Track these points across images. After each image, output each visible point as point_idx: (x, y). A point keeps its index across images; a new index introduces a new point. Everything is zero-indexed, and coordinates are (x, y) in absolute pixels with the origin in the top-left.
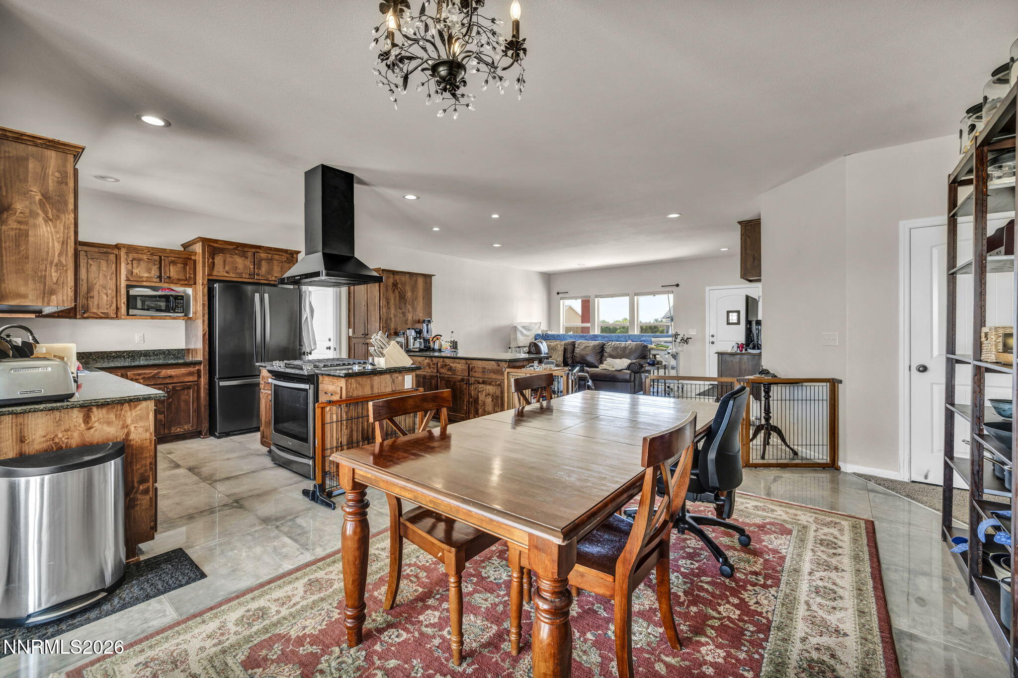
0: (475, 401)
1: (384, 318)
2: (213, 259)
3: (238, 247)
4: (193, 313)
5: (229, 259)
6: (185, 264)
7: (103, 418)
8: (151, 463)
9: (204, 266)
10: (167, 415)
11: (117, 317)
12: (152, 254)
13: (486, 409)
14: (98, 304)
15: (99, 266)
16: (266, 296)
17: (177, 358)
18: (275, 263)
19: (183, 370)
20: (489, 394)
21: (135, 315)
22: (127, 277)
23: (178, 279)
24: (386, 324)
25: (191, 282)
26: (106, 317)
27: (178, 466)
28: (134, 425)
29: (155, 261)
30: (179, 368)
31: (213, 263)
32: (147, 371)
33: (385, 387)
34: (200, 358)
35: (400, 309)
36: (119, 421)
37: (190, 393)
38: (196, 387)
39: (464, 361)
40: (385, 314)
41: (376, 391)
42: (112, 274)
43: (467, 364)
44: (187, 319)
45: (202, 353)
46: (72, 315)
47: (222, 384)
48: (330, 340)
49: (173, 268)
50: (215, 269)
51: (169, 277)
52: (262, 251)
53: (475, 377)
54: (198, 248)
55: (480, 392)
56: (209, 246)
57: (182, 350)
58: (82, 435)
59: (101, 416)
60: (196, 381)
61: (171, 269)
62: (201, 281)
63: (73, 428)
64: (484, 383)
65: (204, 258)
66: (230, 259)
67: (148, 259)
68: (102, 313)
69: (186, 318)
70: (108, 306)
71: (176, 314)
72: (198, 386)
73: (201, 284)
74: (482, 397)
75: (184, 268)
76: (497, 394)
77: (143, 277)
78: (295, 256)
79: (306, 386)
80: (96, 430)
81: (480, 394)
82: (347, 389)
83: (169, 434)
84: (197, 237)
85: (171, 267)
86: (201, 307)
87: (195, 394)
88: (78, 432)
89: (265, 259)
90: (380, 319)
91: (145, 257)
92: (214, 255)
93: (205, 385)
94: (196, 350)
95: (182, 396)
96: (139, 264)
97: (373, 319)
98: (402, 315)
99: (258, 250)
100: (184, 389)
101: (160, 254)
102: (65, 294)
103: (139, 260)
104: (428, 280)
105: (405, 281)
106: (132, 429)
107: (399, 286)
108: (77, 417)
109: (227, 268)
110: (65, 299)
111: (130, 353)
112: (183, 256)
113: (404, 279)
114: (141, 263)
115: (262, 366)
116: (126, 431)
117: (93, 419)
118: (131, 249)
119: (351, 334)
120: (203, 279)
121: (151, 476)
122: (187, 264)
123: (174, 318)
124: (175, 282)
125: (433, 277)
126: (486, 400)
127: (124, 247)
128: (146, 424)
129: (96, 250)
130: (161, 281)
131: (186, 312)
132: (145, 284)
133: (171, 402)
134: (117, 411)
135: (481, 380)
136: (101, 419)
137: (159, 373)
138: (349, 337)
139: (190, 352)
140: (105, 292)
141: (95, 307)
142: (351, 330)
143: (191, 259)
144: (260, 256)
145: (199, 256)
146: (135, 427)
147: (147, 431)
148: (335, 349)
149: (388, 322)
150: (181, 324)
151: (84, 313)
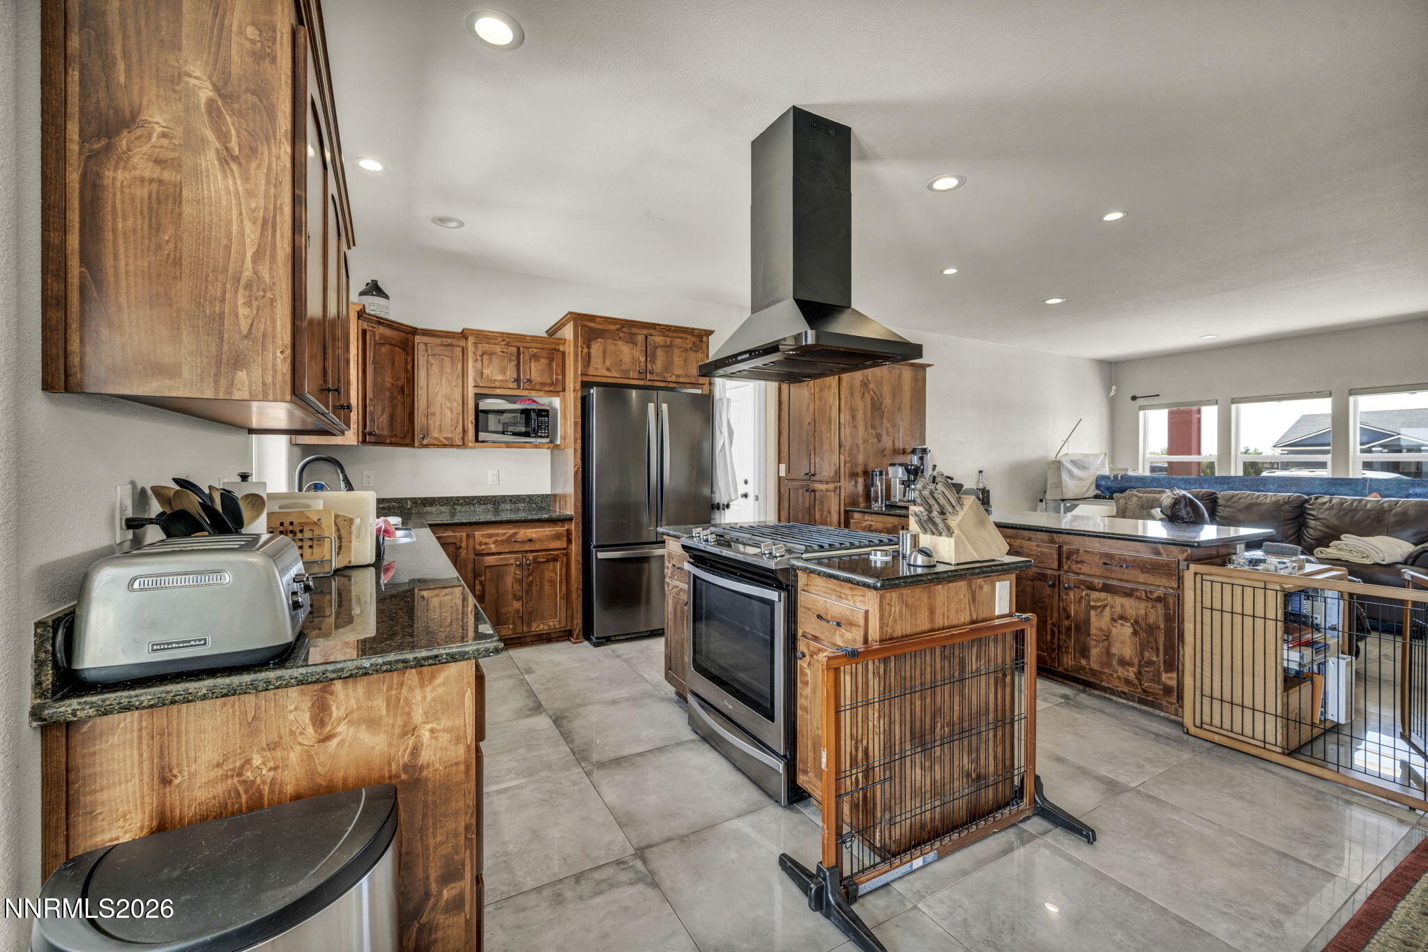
0: (1078, 628)
1: (848, 445)
2: (589, 348)
3: (623, 327)
4: (561, 438)
5: (611, 348)
6: (551, 359)
7: (359, 708)
8: (467, 828)
9: (576, 361)
10: (527, 602)
11: (464, 444)
12: (508, 345)
13: (1114, 650)
14: (441, 425)
15: (442, 366)
16: (665, 407)
17: (541, 509)
18: (676, 352)
19: (548, 531)
20: (1122, 617)
21: (487, 442)
22: (475, 381)
23: (541, 384)
24: (850, 455)
25: (557, 388)
26: (451, 445)
27: (537, 708)
28: (429, 726)
29: (511, 354)
30: (542, 527)
31: (589, 354)
32: (500, 531)
33: (957, 611)
34: (570, 510)
35: (873, 427)
36: (396, 715)
37: (556, 567)
38: (565, 559)
39: (1045, 536)
40: (849, 439)
41: (940, 622)
42: (458, 377)
43: (1052, 541)
44: (555, 448)
45: (573, 503)
46: (408, 441)
47: (601, 555)
48: (746, 482)
49: (535, 366)
50: (591, 365)
51: (529, 381)
52: (657, 333)
53: (1078, 574)
54: (568, 332)
55: (1094, 608)
56: (583, 326)
57: (547, 496)
58: (310, 757)
59: (353, 702)
60: (565, 549)
61: (533, 368)
62: (572, 386)
63: (287, 739)
64: (1106, 588)
65: (576, 346)
66: (613, 347)
67: (503, 352)
68: (445, 438)
69: (552, 445)
70: (453, 428)
71: (539, 440)
72: (568, 556)
73: (572, 389)
74: (1098, 623)
75: (550, 365)
76: (1151, 620)
77: (495, 380)
78: (705, 339)
79: (772, 595)
80: (343, 741)
81: (1093, 613)
82: (881, 618)
83: (529, 632)
84: (567, 312)
85: (533, 364)
86: (572, 428)
87: (564, 570)
88: (299, 747)
89: (662, 346)
90: (840, 447)
91: (498, 349)
92: (589, 340)
93: (577, 555)
94: (564, 496)
95: (547, 573)
96: (490, 360)
97: (825, 447)
98: (875, 440)
99: (652, 332)
100: (548, 561)
101: (518, 344)
102: (270, 366)
103: (491, 354)
104: (920, 374)
105: (882, 377)
106: (426, 735)
107: (872, 386)
108: (296, 709)
109: (608, 363)
110: (270, 379)
111: (481, 500)
112: (547, 346)
113: (880, 374)
114: (494, 358)
115: (668, 535)
116: (411, 742)
117: (335, 713)
118: (483, 337)
119: (783, 474)
120: (575, 382)
121: (468, 863)
122: (553, 359)
123: (537, 446)
124: (537, 388)
125: (928, 369)
126: (1114, 631)
127: (472, 334)
128: (459, 722)
129: (438, 341)
130: (519, 387)
131: (551, 436)
132: (498, 392)
133: (532, 581)
134: (390, 688)
135: (1098, 582)
136: (352, 712)
137: (516, 534)
138: (779, 478)
139: (558, 500)
140: (449, 405)
141: (437, 430)
142: (783, 467)
143: (558, 350)
144: (654, 341)
145: (569, 345)
146: (432, 731)
147: (458, 740)
148: (757, 498)
149: (854, 451)
150: (545, 454)
151: (423, 438)
